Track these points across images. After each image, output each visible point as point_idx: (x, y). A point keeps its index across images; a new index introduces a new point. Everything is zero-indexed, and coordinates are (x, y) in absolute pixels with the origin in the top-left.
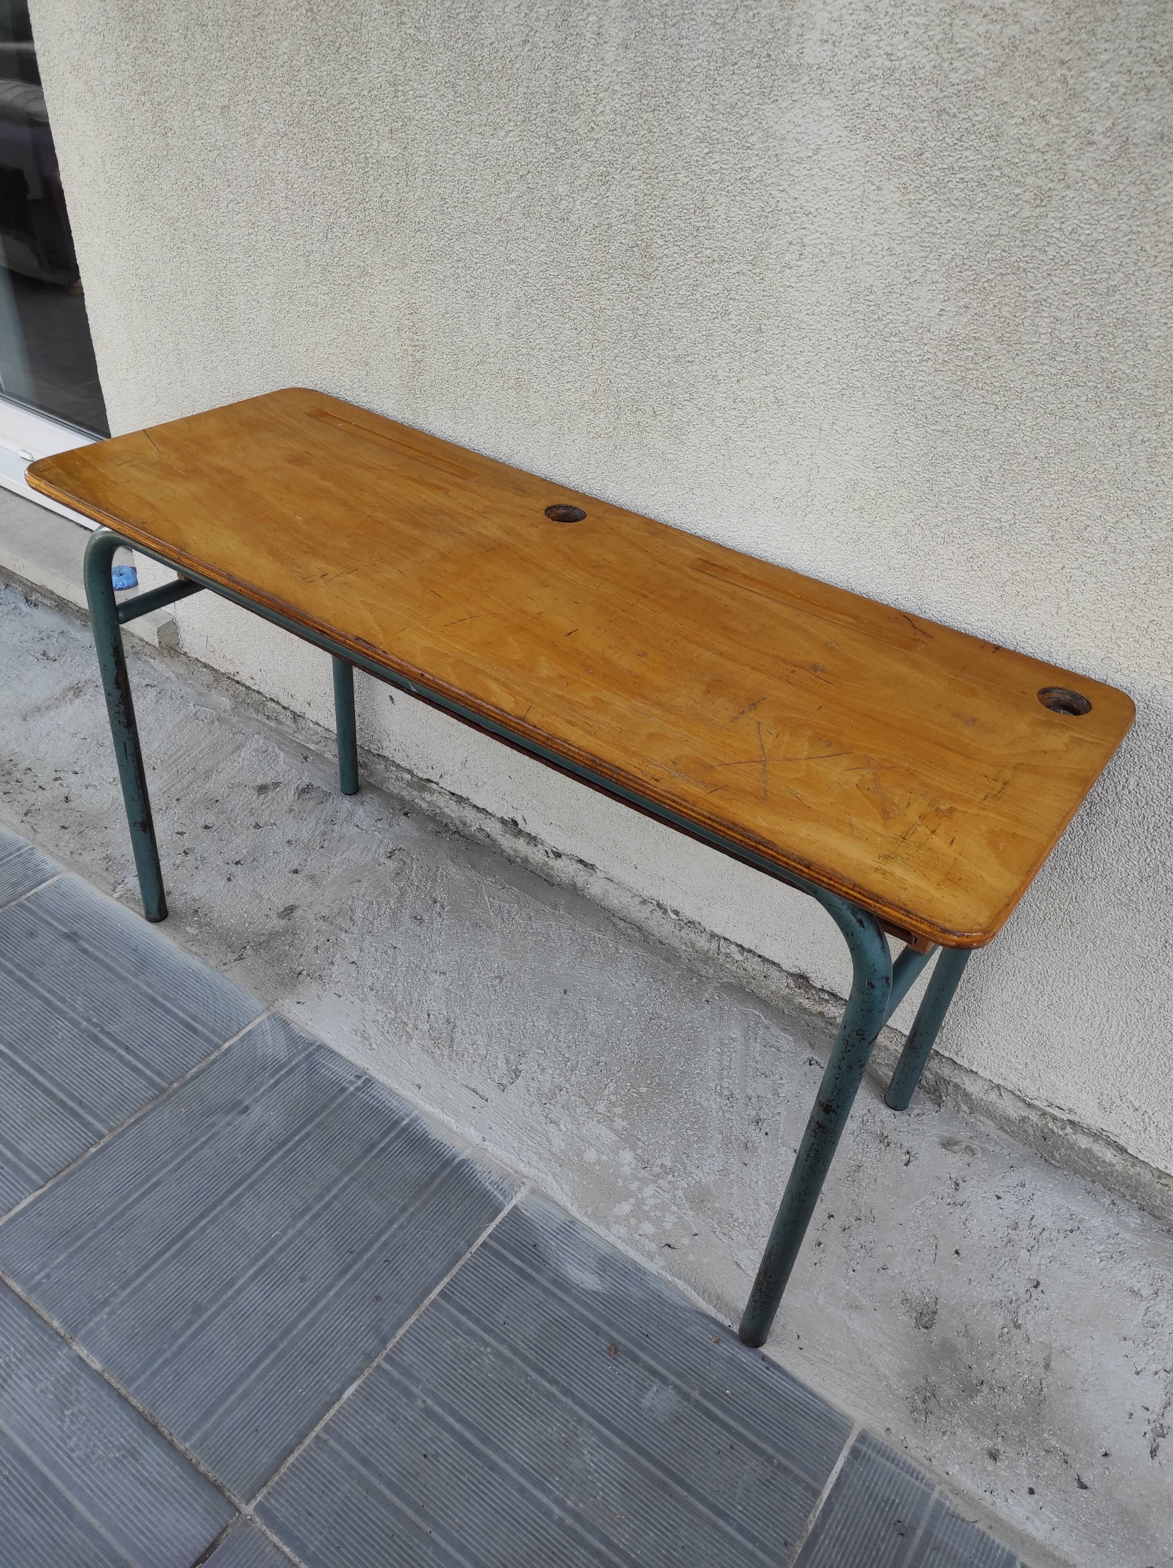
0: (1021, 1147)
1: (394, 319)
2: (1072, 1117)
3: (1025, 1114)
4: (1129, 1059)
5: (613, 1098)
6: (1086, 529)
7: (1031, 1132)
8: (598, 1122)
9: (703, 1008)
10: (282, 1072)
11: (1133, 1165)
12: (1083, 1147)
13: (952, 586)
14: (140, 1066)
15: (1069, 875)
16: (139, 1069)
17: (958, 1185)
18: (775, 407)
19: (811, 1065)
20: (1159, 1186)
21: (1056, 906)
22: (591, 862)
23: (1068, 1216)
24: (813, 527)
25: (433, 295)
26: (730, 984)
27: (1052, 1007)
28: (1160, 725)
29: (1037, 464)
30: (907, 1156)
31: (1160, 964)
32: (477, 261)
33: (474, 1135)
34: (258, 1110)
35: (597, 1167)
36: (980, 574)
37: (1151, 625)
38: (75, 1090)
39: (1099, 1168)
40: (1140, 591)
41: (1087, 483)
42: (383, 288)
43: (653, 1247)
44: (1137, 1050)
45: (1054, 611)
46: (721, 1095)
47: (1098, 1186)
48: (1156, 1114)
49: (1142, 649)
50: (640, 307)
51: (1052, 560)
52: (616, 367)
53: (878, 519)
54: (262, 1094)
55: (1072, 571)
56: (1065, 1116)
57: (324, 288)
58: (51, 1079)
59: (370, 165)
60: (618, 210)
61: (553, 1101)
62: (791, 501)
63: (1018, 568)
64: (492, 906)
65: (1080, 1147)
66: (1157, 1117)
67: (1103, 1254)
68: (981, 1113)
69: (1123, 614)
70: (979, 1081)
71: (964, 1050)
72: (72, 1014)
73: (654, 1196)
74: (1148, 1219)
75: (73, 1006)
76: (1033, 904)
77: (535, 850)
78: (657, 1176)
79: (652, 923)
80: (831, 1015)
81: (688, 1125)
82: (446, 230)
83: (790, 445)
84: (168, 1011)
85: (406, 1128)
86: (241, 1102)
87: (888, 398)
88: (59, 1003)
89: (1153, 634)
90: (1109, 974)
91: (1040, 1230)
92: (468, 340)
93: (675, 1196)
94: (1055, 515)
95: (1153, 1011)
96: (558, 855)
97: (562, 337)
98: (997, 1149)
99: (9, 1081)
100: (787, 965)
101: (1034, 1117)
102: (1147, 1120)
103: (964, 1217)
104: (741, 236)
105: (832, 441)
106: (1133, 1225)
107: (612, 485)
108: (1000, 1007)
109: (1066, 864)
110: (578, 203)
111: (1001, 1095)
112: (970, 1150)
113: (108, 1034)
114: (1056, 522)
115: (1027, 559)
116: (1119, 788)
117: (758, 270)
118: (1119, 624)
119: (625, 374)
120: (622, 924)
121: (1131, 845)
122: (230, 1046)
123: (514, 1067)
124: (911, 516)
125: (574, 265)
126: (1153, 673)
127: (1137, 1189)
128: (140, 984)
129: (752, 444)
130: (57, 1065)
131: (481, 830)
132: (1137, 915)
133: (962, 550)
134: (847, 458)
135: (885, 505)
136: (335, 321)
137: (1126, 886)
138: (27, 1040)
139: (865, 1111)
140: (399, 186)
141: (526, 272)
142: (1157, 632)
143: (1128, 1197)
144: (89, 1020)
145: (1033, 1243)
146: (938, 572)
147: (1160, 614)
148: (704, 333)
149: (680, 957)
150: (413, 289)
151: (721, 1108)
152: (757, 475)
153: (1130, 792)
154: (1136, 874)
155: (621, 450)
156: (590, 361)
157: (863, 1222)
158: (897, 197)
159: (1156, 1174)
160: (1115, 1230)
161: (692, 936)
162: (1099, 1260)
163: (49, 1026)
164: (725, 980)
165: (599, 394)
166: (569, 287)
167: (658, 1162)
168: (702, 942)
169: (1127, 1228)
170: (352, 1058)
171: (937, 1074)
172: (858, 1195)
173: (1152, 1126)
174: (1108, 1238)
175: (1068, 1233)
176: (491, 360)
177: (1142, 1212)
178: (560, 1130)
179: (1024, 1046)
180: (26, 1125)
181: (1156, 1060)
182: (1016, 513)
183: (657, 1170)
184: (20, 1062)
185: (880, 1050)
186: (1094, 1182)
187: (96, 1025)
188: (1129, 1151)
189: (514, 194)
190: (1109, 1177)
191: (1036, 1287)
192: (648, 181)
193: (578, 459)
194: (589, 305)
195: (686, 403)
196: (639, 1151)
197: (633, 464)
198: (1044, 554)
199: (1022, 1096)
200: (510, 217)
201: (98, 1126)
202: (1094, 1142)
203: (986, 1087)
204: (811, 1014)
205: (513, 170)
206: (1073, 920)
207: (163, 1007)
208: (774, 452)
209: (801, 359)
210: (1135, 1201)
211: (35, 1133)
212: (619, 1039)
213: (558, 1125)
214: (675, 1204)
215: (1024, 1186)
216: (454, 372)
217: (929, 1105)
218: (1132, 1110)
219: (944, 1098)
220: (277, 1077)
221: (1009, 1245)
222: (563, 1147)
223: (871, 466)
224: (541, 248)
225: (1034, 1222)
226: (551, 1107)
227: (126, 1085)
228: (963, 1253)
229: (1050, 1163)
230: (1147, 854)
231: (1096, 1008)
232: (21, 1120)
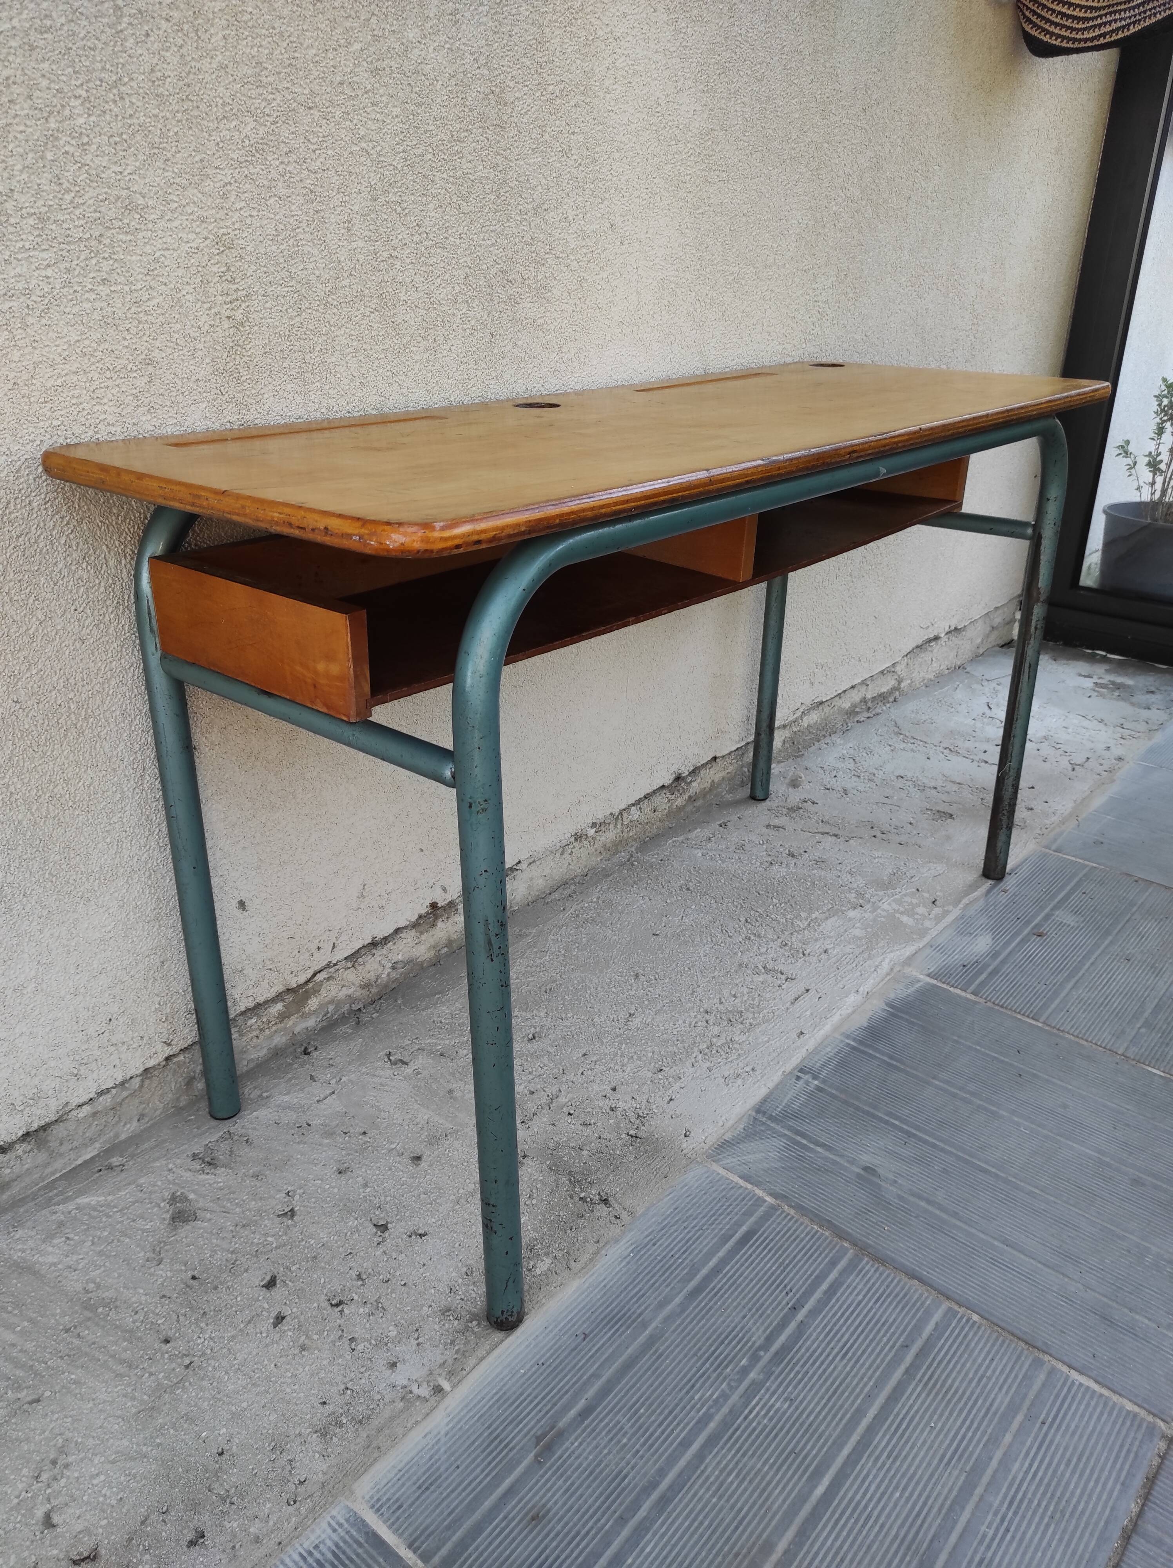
1: (193, 270)
2: (801, 710)
10: (804, 1142)
12: (807, 725)
14: (824, 1287)
16: (831, 1286)
17: (827, 788)
23: (841, 758)
25: (255, 213)
30: (809, 802)
32: (316, 146)
33: (852, 1000)
34: (866, 1159)
38: (883, 1361)
42: (169, 225)
43: (937, 910)
48: (828, 661)
54: (842, 1156)
57: (45, 255)
58: (870, 1397)
59: (126, 20)
60: (472, 54)
65: (806, 728)
67: (867, 753)
72: (735, 1398)
75: (716, 1401)
82: (267, 111)
84: (716, 1270)
85: (861, 1042)
86: (858, 1176)
88: (712, 1425)
92: (311, 266)
97: (427, 222)
99: (888, 1457)
100: (667, 780)
104: (573, 68)
107: (493, 382)
110: (431, 50)
113: (770, 1340)
117: (588, 100)
119: (493, 244)
120: (556, 895)
122: (771, 1195)
125: (432, 127)
128: (661, 1317)
130: (843, 1393)
136: (76, 309)
138: (797, 1455)
140: (184, 51)
141: (379, 148)
144: (745, 1371)
150: (222, 214)
156: (458, 241)
158: (665, 17)
163: (766, 1426)
166: (430, 156)
168: (610, 835)
170: (771, 1085)
173: (828, 670)
174: (854, 749)
176: (346, 283)
180: (962, 1410)
184: (846, 1451)
187: (755, 1358)
188: (822, 701)
189: (357, 46)
191: (902, 777)
192: (495, 17)
196: (845, 908)
197: (509, 347)
200: (355, 79)
201: (937, 1317)
202: (811, 714)
204: (684, 806)
205: (353, 13)
207: (708, 1279)
211: (972, 1393)
214: (893, 897)
215: (821, 767)
216: (298, 319)
218: (820, 670)
220: (812, 1146)
221: (872, 780)
224: (394, 114)
225: (851, 769)
227: (860, 1297)
232: (956, 1419)
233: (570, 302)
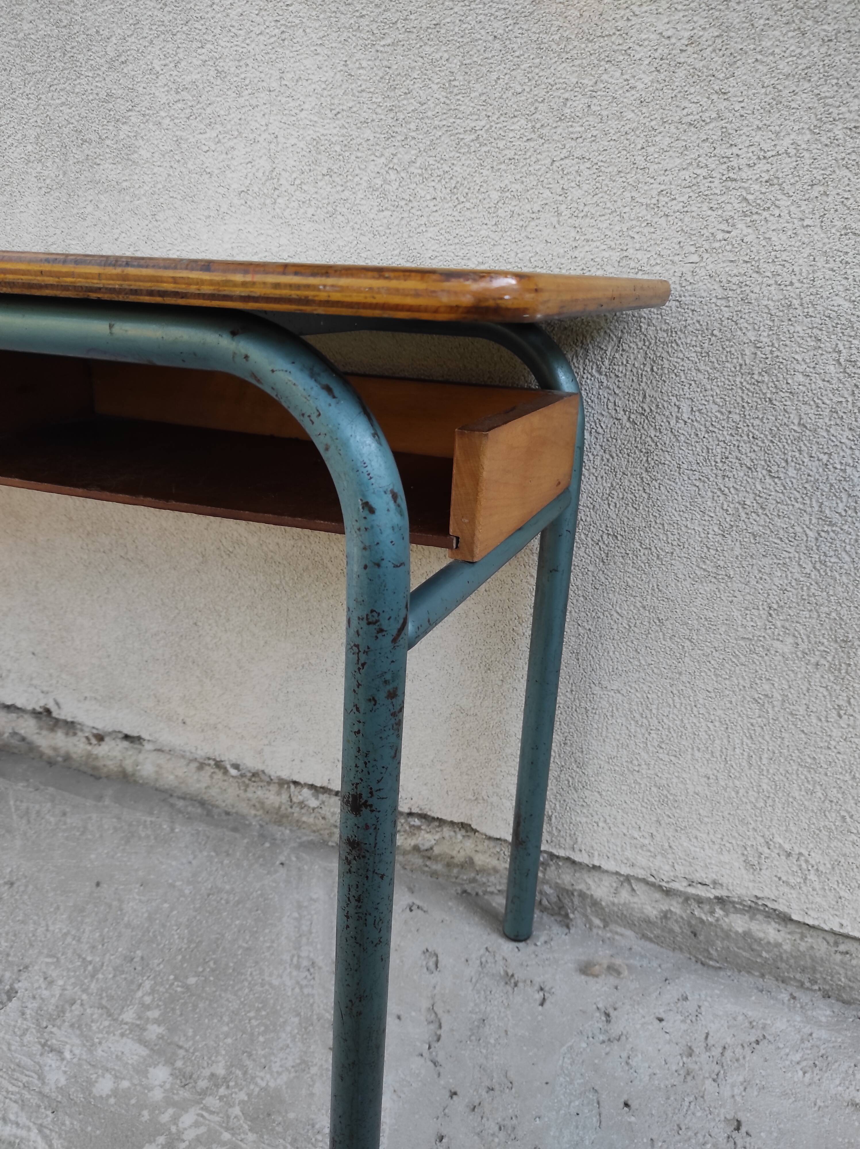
0: (671, 954)
2: (718, 893)
3: (665, 908)
4: (765, 786)
5: (148, 1000)
6: (565, 105)
7: (677, 929)
8: (122, 1035)
9: (276, 872)
11: (803, 937)
12: (740, 930)
13: (443, 232)
15: (644, 558)
17: (607, 1015)
18: (219, 82)
19: (411, 910)
20: (838, 957)
21: (638, 605)
22: (135, 734)
23: (747, 1024)
24: (285, 214)
26: (311, 842)
27: (663, 746)
28: (698, 322)
29: (497, 45)
30: (541, 994)
31: (770, 642)
35: (112, 1101)
36: (468, 205)
37: (661, 198)
39: (764, 954)
40: (640, 161)
41: (554, 46)
44: (771, 771)
45: (554, 220)
46: (298, 967)
47: (769, 981)
48: (812, 854)
49: (658, 232)
50: (63, 17)
51: (539, 156)
52: (52, 99)
53: (350, 177)
55: (562, 162)
56: (710, 893)
61: (58, 1022)
62: (256, 190)
63: (507, 182)
64: (17, 809)
65: (737, 933)
66: (816, 857)
67: (804, 1064)
68: (616, 922)
69: (627, 194)
70: (605, 877)
71: (579, 840)
73: (196, 1124)
74: (838, 1007)
76: (613, 612)
77: (75, 740)
78: (204, 1093)
79: (214, 792)
80: (427, 845)
81: (252, 1014)
83: (242, 122)
87: (330, 26)
89: (665, 209)
90: (716, 675)
91: (720, 1050)
93: (228, 1117)
94: (530, 101)
95: (776, 709)
96: (100, 738)
98: (645, 963)
101: (675, 907)
102: (804, 866)
103: (624, 1055)
105: (284, 100)
106: (824, 1019)
107: (74, 242)
108: (607, 766)
109: (637, 544)
111: (633, 890)
112: (612, 969)
114: (532, 109)
115: (513, 167)
116: (673, 422)
118: (627, 209)
119: (63, 104)
120: (180, 804)
121: (702, 492)
123: (7, 987)
124: (383, 160)
126: (676, 259)
127: (814, 970)
129: (204, 136)
131: (14, 734)
132: (729, 584)
133: (443, 182)
134: (303, 115)
135: (353, 157)
137: (708, 548)
139: (483, 951)
142: (669, 205)
143: (807, 984)
145: (717, 1068)
146: (424, 220)
147: (667, 179)
148: (131, 22)
149: (250, 825)
151: (298, 983)
152: (216, 172)
153: (685, 422)
154: (716, 529)
155: (76, 197)
156: (26, 102)
157: (497, 1093)
159: (831, 939)
160: (807, 1030)
161: (259, 793)
162: (801, 1073)
164: (305, 838)
165: (42, 138)
167: (207, 1072)
168: (272, 797)
169: (819, 1024)
171: (557, 885)
172: (486, 1058)
173: (812, 872)
174: (802, 1041)
175: (754, 1045)
177: (829, 1000)
178: (63, 1059)
179: (644, 810)
181: (795, 777)
182: (490, 114)
183: (203, 1084)
185: (489, 874)
186: (763, 976)
188: (795, 917)
190: (779, 964)
191: (738, 1129)
193: (35, 226)
194: (13, 37)
195: (130, 113)
196: (179, 1064)
197: (90, 208)
198: (529, 154)
199: (658, 882)
202: (752, 918)
203: (615, 885)
206: (661, 617)
208: (228, 136)
209: (233, 13)
210: (816, 987)
212: (164, 926)
213: (60, 1053)
214: (227, 1129)
215: (686, 999)
217: (556, 929)
218: (783, 857)
219: (571, 916)
221: (689, 1078)
222: (63, 1081)
223: (330, 115)
225: (711, 1041)
226: (55, 1030)
228: (634, 1104)
229: (709, 966)
230: (722, 498)
231: (712, 727)
233: (165, 164)
